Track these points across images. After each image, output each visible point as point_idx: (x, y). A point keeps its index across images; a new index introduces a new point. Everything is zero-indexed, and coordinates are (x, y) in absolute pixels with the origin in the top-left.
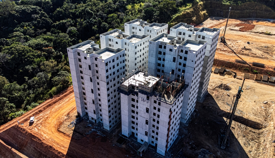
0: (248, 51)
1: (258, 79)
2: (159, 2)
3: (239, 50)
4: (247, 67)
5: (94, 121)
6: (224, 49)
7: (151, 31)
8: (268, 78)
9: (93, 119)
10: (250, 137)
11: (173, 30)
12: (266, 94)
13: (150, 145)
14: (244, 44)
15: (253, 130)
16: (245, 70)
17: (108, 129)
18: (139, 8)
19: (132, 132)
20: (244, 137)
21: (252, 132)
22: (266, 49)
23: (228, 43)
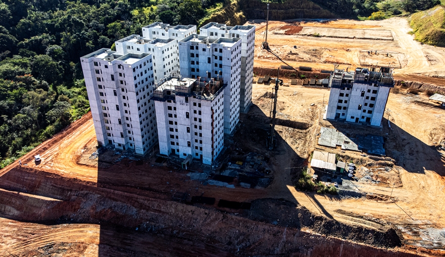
0: (295, 56)
1: (306, 83)
2: (178, 3)
3: (285, 55)
4: (294, 72)
5: (122, 148)
6: (268, 56)
7: (177, 35)
8: (316, 82)
9: (120, 145)
10: (297, 137)
11: (204, 30)
12: (313, 97)
13: (194, 159)
14: (291, 49)
15: (300, 131)
16: (292, 76)
17: (142, 152)
18: (150, 14)
19: (172, 149)
20: (292, 137)
21: (300, 132)
22: (314, 52)
23: (272, 49)
